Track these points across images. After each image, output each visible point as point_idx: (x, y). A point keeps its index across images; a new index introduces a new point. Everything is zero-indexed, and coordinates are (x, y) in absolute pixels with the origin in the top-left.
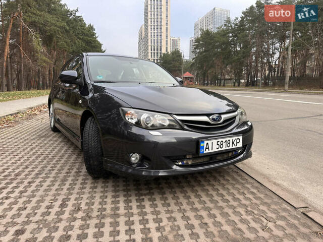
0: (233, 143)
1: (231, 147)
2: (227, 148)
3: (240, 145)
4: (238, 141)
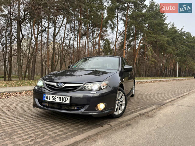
1: (61, 101)
2: (59, 101)
3: (68, 102)
4: (67, 99)
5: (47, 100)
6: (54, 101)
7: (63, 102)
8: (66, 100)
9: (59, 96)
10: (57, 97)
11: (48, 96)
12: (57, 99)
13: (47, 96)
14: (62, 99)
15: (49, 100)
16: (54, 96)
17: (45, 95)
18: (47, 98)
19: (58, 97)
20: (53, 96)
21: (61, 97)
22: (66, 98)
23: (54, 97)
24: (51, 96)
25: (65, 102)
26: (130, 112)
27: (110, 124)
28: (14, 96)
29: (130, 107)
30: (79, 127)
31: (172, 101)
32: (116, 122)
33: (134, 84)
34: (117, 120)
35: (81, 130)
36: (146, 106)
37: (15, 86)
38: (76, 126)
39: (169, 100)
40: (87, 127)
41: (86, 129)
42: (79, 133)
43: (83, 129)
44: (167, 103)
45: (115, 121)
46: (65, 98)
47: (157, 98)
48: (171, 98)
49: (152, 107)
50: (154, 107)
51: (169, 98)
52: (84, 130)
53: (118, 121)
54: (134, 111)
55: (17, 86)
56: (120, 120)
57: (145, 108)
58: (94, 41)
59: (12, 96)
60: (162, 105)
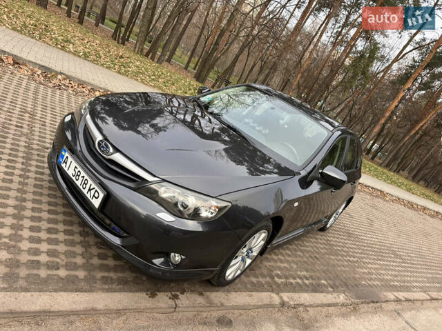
0: (90, 190)
1: (85, 191)
2: (81, 187)
3: (96, 203)
4: (96, 195)
5: (63, 165)
6: (74, 178)
7: (88, 196)
8: (94, 196)
9: (86, 177)
10: (82, 175)
11: (70, 159)
12: (81, 179)
13: (67, 157)
14: (88, 186)
15: (66, 169)
16: (79, 169)
17: (65, 151)
18: (66, 163)
19: (83, 177)
20: (77, 166)
21: (90, 182)
22: (96, 191)
23: (77, 170)
24: (74, 164)
25: (90, 199)
26: (268, 279)
27: (180, 296)
28: (73, 91)
29: (279, 264)
30: (105, 262)
31: (407, 300)
32: (200, 300)
33: (344, 205)
34: (208, 293)
35: (99, 275)
36: (323, 282)
37: (103, 65)
38: (101, 257)
39: (401, 295)
40: (120, 275)
41: (111, 278)
42: (83, 284)
43: (106, 274)
44: (387, 301)
45: (201, 294)
46: (94, 190)
47: (375, 269)
48: (414, 287)
49: (335, 295)
50: (342, 298)
51: (407, 287)
52: (105, 280)
53: (208, 297)
54: (279, 281)
55: (107, 67)
56: (217, 296)
57: (316, 289)
58: (344, 31)
59: (70, 90)
60: (368, 303)
